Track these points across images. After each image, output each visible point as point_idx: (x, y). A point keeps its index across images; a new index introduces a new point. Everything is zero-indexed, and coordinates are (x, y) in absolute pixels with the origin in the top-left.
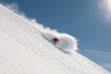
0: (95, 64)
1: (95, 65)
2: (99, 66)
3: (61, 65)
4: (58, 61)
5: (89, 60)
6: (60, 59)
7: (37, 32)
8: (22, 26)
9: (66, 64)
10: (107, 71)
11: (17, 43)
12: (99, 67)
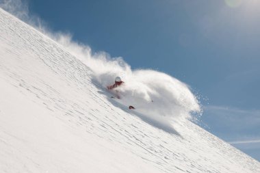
0: (216, 138)
1: (214, 142)
2: (225, 143)
3: (131, 143)
4: (123, 132)
5: (201, 128)
6: (127, 129)
7: (71, 63)
8: (33, 47)
9: (144, 140)
10: (245, 155)
11: (21, 92)
12: (226, 145)
